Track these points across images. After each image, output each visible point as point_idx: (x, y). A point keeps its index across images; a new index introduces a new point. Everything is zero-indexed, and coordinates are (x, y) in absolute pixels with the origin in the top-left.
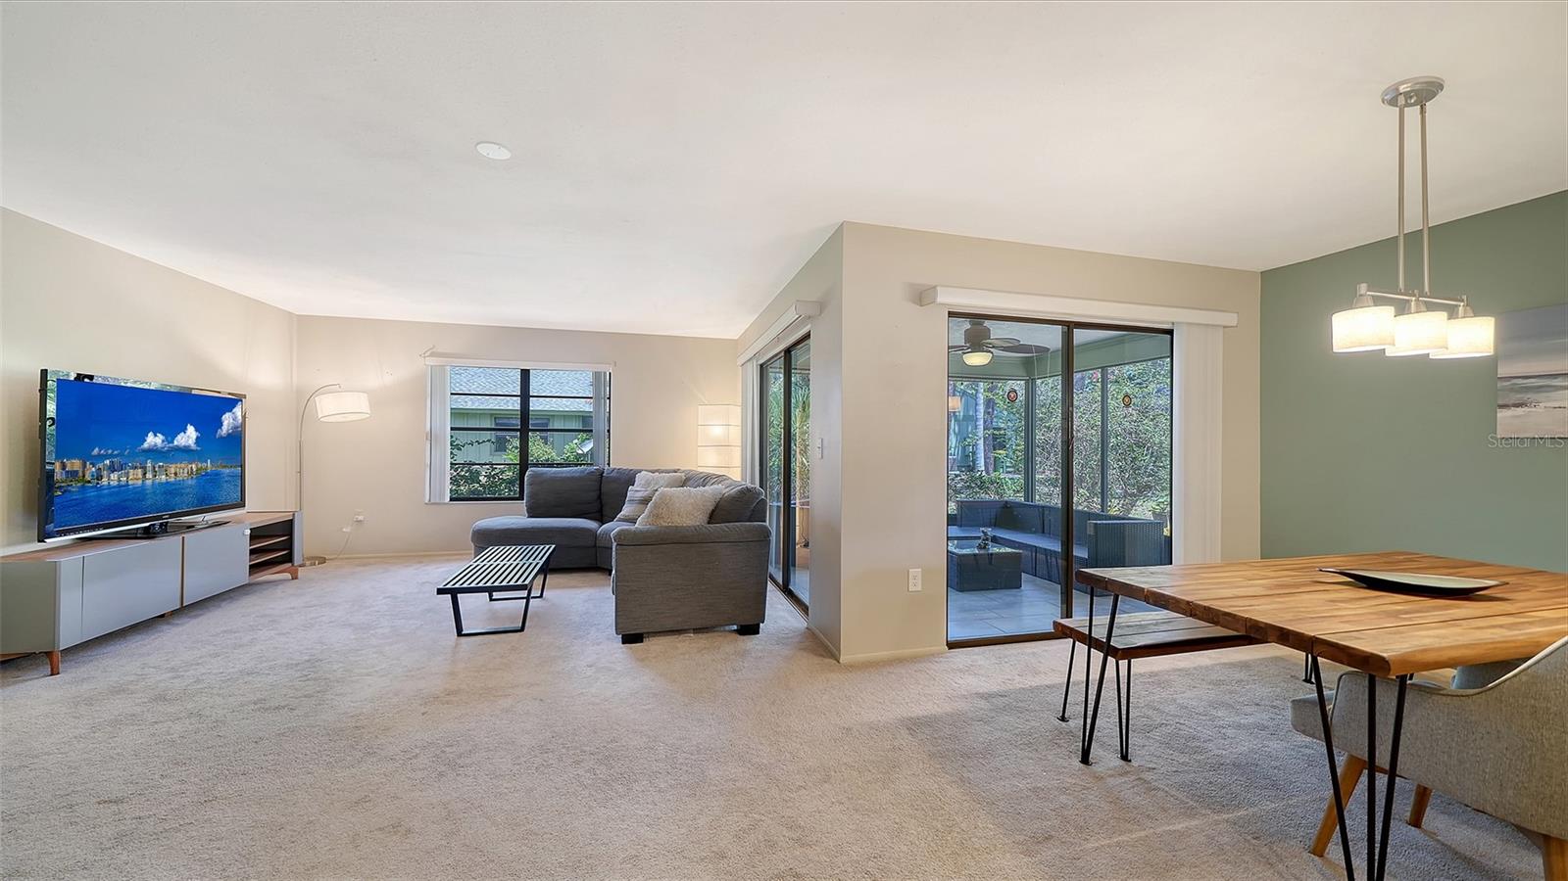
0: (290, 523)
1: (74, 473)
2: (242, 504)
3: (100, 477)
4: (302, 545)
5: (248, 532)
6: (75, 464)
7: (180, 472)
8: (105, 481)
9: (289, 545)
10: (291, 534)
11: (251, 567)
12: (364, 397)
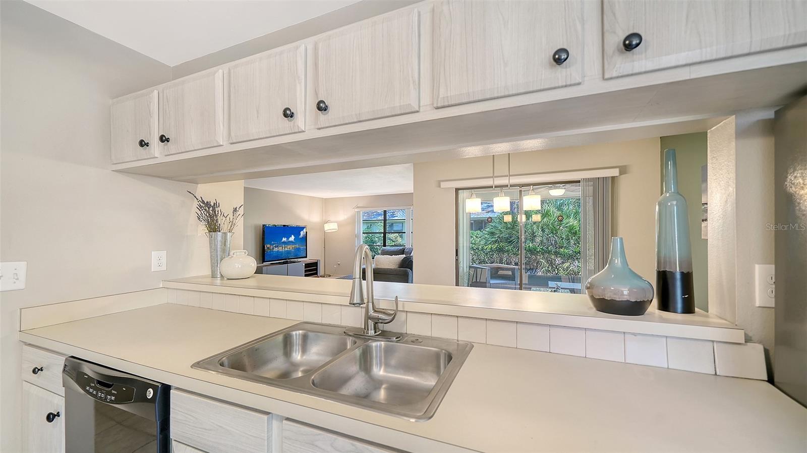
0: (317, 263)
1: (268, 248)
2: (306, 257)
3: (273, 249)
4: (321, 270)
5: (304, 265)
6: (268, 246)
7: (290, 248)
8: (274, 250)
9: (316, 269)
10: (317, 266)
11: (305, 270)
12: (336, 224)
